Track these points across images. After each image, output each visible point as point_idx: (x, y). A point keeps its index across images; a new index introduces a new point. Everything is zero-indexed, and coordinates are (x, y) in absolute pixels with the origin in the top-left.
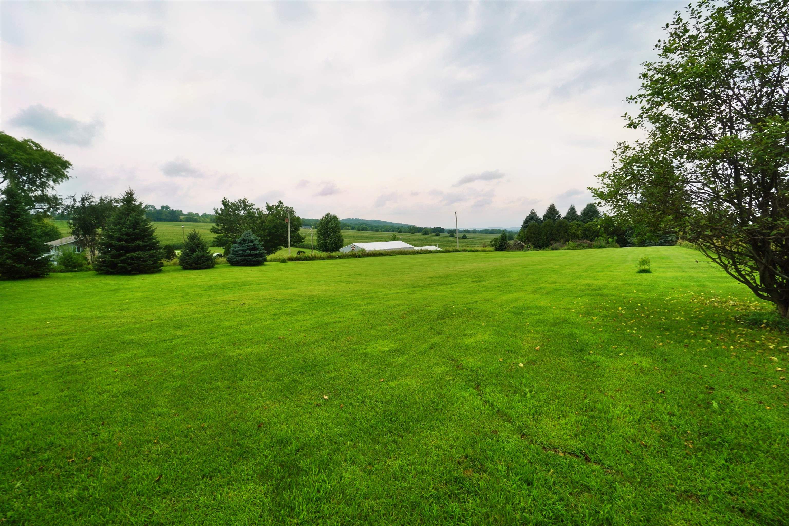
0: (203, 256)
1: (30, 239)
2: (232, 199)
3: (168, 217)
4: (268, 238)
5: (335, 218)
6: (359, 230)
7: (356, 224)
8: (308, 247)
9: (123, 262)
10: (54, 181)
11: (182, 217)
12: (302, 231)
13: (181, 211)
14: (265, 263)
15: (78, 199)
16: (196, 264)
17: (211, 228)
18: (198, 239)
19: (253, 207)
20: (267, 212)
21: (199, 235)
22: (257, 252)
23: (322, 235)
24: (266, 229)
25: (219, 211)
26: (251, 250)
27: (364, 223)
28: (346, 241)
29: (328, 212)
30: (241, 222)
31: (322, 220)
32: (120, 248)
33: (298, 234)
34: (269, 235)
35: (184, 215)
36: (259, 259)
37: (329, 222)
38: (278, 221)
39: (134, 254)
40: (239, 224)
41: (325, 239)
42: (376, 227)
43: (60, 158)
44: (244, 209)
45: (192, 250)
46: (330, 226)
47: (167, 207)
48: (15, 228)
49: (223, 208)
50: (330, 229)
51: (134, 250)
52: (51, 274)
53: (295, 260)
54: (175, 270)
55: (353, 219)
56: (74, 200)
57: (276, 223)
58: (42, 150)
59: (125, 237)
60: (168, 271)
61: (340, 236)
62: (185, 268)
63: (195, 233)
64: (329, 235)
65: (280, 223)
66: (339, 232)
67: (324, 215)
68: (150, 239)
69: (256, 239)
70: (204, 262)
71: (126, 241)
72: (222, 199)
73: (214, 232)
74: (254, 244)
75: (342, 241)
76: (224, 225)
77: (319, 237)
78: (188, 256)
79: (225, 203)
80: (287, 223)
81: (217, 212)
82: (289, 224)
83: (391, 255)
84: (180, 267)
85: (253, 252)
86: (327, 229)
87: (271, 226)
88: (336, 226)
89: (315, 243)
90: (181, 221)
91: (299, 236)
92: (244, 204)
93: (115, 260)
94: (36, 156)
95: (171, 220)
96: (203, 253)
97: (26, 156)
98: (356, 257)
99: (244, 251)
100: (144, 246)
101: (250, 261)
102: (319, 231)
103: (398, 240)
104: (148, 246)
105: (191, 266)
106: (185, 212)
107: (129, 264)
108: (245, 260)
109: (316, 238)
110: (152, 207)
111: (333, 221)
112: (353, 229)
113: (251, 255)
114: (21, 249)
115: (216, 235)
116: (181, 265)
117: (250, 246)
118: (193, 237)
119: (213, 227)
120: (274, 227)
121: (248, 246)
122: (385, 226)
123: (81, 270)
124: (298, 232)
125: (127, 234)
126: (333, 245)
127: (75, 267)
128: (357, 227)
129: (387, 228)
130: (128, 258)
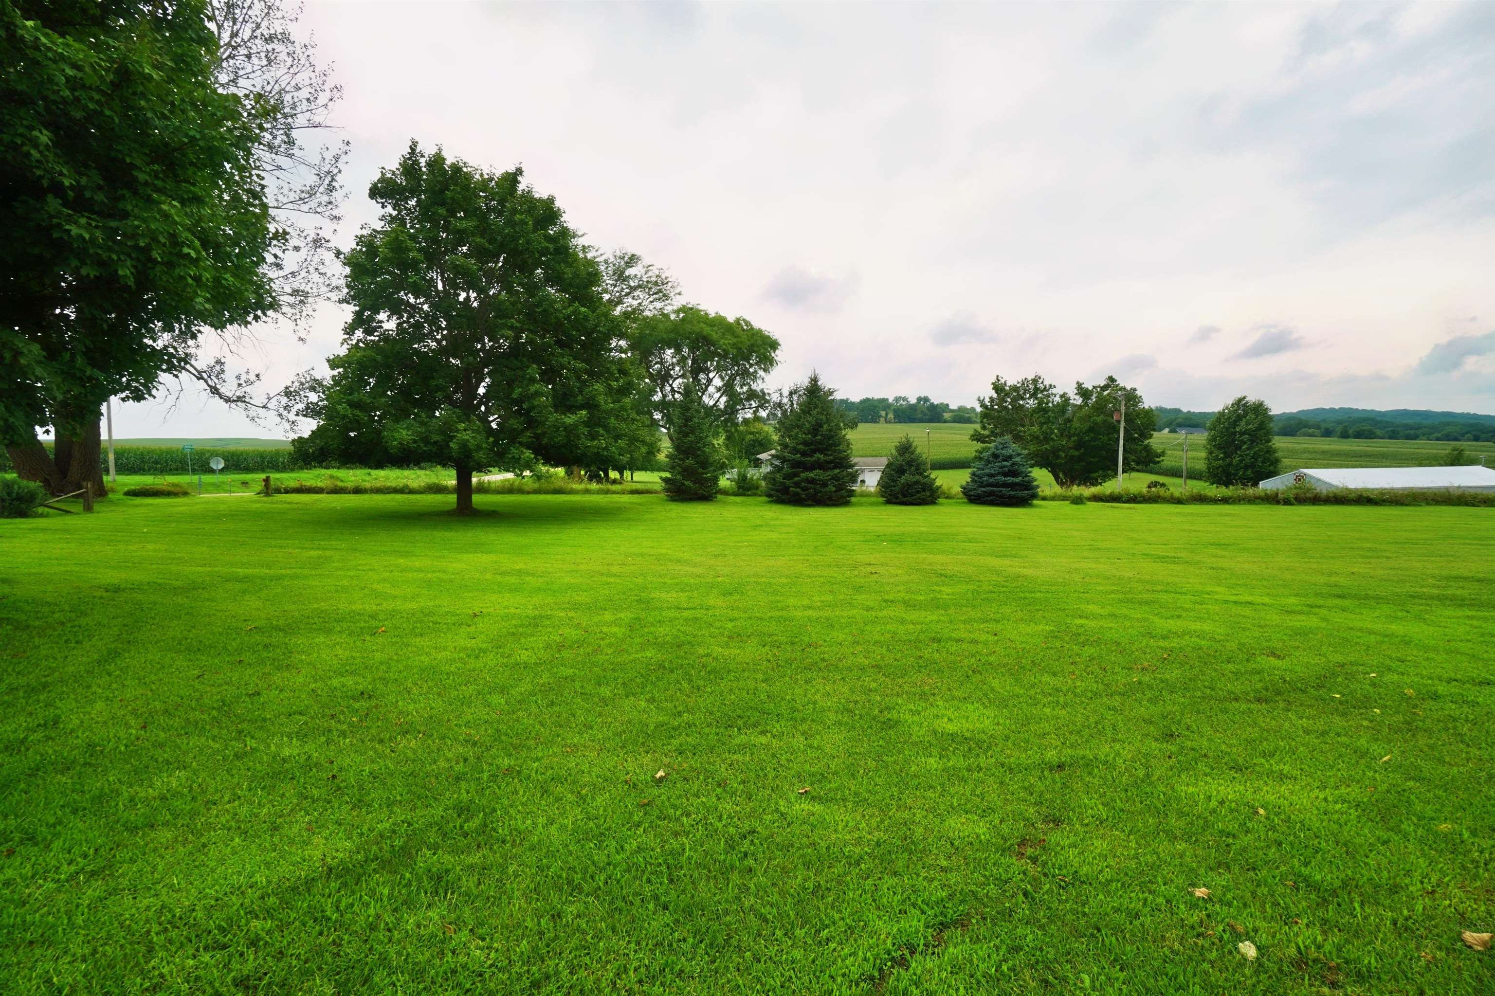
0: (917, 482)
1: (699, 449)
2: (1012, 379)
3: (925, 415)
4: (1077, 453)
5: (1259, 409)
6: (1345, 435)
7: (1339, 422)
8: (1175, 473)
9: (797, 485)
10: (765, 370)
11: (947, 416)
12: (1159, 439)
13: (947, 405)
14: (1035, 502)
15: (786, 393)
16: (905, 496)
17: (972, 432)
18: (912, 453)
19: (1054, 391)
20: (1079, 401)
21: (914, 444)
22: (1017, 480)
23: (1220, 447)
24: (1074, 435)
25: (987, 402)
26: (1005, 475)
27: (1365, 420)
28: (1286, 462)
29: (1239, 396)
30: (1027, 422)
31: (1221, 414)
32: (796, 465)
33: (1148, 445)
34: (1077, 447)
35: (952, 411)
36: (1020, 494)
37: (1239, 418)
38: (1100, 419)
39: (811, 475)
40: (1023, 426)
41: (1227, 455)
42: (1407, 427)
43: (768, 337)
44: (1034, 395)
45: (901, 471)
46: (1242, 426)
47: (926, 399)
48: (686, 435)
49: (995, 396)
50: (1242, 434)
51: (811, 468)
52: (719, 497)
53: (1108, 501)
54: (872, 504)
55: (1332, 410)
56: (781, 394)
57: (1095, 423)
58: (752, 329)
59: (801, 447)
60: (861, 504)
61: (1270, 451)
62: (889, 502)
63: (908, 441)
64: (1239, 448)
65: (1104, 422)
66: (1269, 441)
67: (1230, 402)
68: (835, 451)
69: (1019, 455)
70: (918, 492)
71: (804, 454)
72: (994, 380)
73: (978, 440)
74: (1013, 464)
75: (1277, 461)
76: (996, 427)
77: (1211, 453)
78: (893, 481)
79: (998, 387)
80: (1119, 422)
81: (983, 405)
82: (1123, 424)
83: (1402, 504)
84: (881, 500)
85: (1010, 479)
86: (1234, 433)
87: (1087, 426)
88: (1262, 426)
89: (1201, 466)
90: (945, 422)
91: (1147, 449)
92: (1036, 388)
93: (788, 482)
94: (744, 338)
95: (931, 421)
96: (917, 477)
97: (735, 340)
98: (1278, 502)
99: (991, 476)
100: (826, 461)
101: (1002, 497)
102: (1213, 439)
103: (1472, 462)
104: (830, 462)
105: (897, 498)
106: (953, 406)
107: (803, 489)
108: (991, 494)
109: (1203, 454)
110: (905, 399)
111: (1251, 416)
112: (1327, 433)
113: (1005, 485)
114: (690, 462)
115: (979, 446)
116: (883, 496)
117: (1005, 466)
118: (905, 448)
119: (976, 430)
120: (1091, 429)
121: (1002, 467)
122: (1448, 424)
123: (754, 495)
124: (1146, 442)
125: (805, 443)
126: (1249, 472)
127: (749, 489)
128: (1339, 429)
129: (1449, 429)
130: (803, 481)
